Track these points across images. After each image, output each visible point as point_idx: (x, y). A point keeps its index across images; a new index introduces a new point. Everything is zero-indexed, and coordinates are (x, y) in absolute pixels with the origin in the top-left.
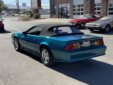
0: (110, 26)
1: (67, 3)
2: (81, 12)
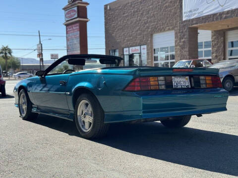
0: (234, 77)
1: (140, 46)
2: (169, 61)
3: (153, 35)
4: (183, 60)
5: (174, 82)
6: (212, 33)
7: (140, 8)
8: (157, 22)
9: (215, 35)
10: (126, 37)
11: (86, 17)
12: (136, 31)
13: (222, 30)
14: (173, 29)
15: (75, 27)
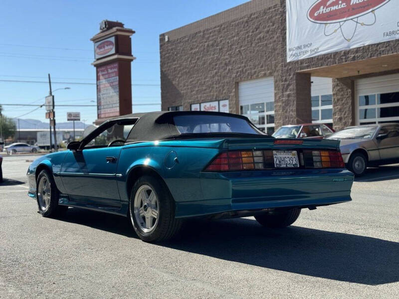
0: (367, 153)
1: (219, 101)
2: (266, 126)
3: (239, 84)
4: (288, 124)
5: (275, 159)
6: (334, 81)
7: (219, 40)
8: (246, 63)
9: (337, 85)
10: (195, 87)
11: (129, 54)
12: (211, 78)
13: (349, 78)
14: (271, 74)
15: (111, 69)
